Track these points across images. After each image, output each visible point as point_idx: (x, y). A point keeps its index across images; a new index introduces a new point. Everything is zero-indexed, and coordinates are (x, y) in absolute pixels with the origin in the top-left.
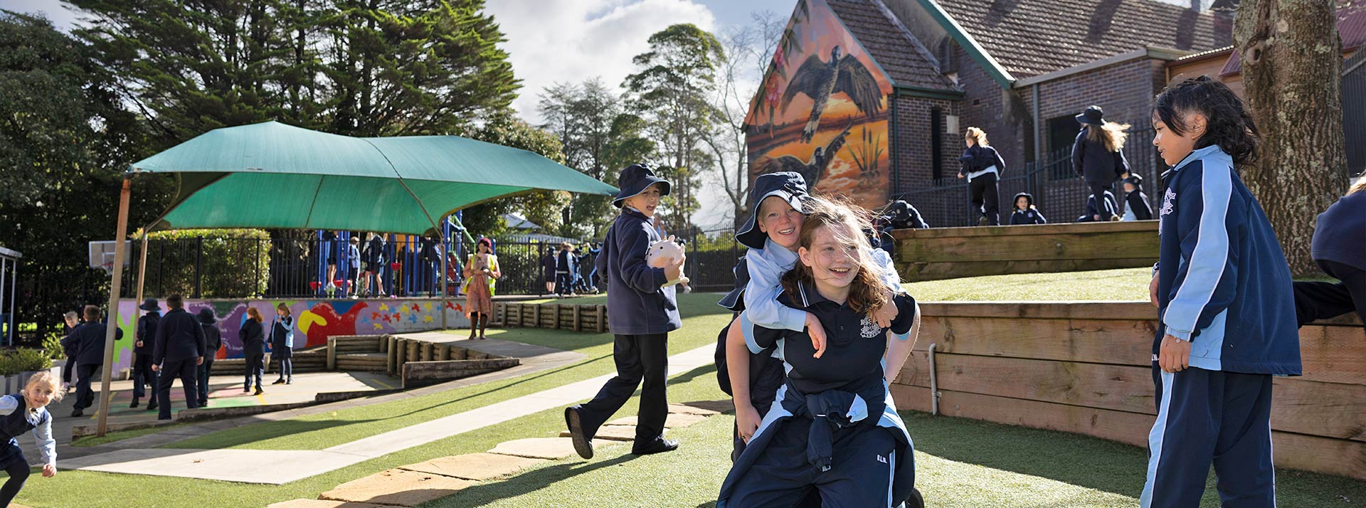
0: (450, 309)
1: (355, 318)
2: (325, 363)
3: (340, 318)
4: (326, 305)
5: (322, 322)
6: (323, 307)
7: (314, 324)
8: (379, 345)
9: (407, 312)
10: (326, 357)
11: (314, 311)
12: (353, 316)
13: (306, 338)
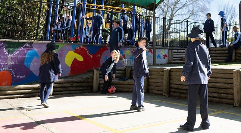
0: (150, 53)
1: (100, 57)
2: (92, 87)
3: (92, 56)
4: (84, 47)
5: (80, 58)
6: (82, 49)
7: (75, 59)
8: (125, 74)
9: (129, 55)
10: (93, 82)
11: (76, 51)
12: (99, 55)
13: (70, 69)
